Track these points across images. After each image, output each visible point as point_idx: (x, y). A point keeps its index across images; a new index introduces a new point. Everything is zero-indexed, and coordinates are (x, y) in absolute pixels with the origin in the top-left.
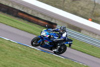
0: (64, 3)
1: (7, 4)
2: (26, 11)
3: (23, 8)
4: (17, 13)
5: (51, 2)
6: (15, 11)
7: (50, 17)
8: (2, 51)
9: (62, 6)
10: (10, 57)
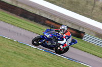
0: (92, 11)
1: (34, 12)
2: (53, 19)
3: (51, 16)
4: (45, 21)
5: (79, 11)
6: (42, 19)
7: (78, 26)
8: (29, 59)
9: (90, 14)
10: (36, 65)
